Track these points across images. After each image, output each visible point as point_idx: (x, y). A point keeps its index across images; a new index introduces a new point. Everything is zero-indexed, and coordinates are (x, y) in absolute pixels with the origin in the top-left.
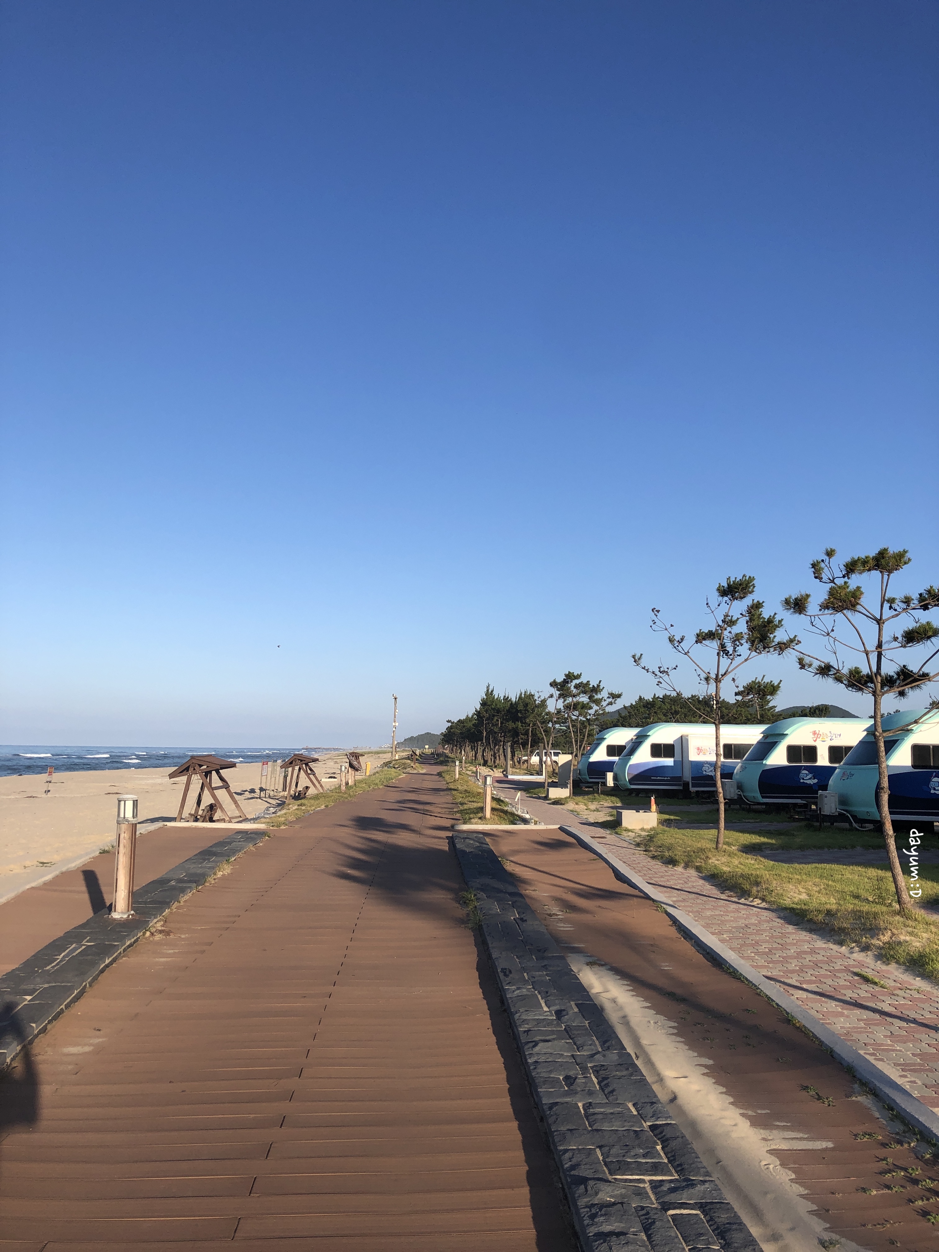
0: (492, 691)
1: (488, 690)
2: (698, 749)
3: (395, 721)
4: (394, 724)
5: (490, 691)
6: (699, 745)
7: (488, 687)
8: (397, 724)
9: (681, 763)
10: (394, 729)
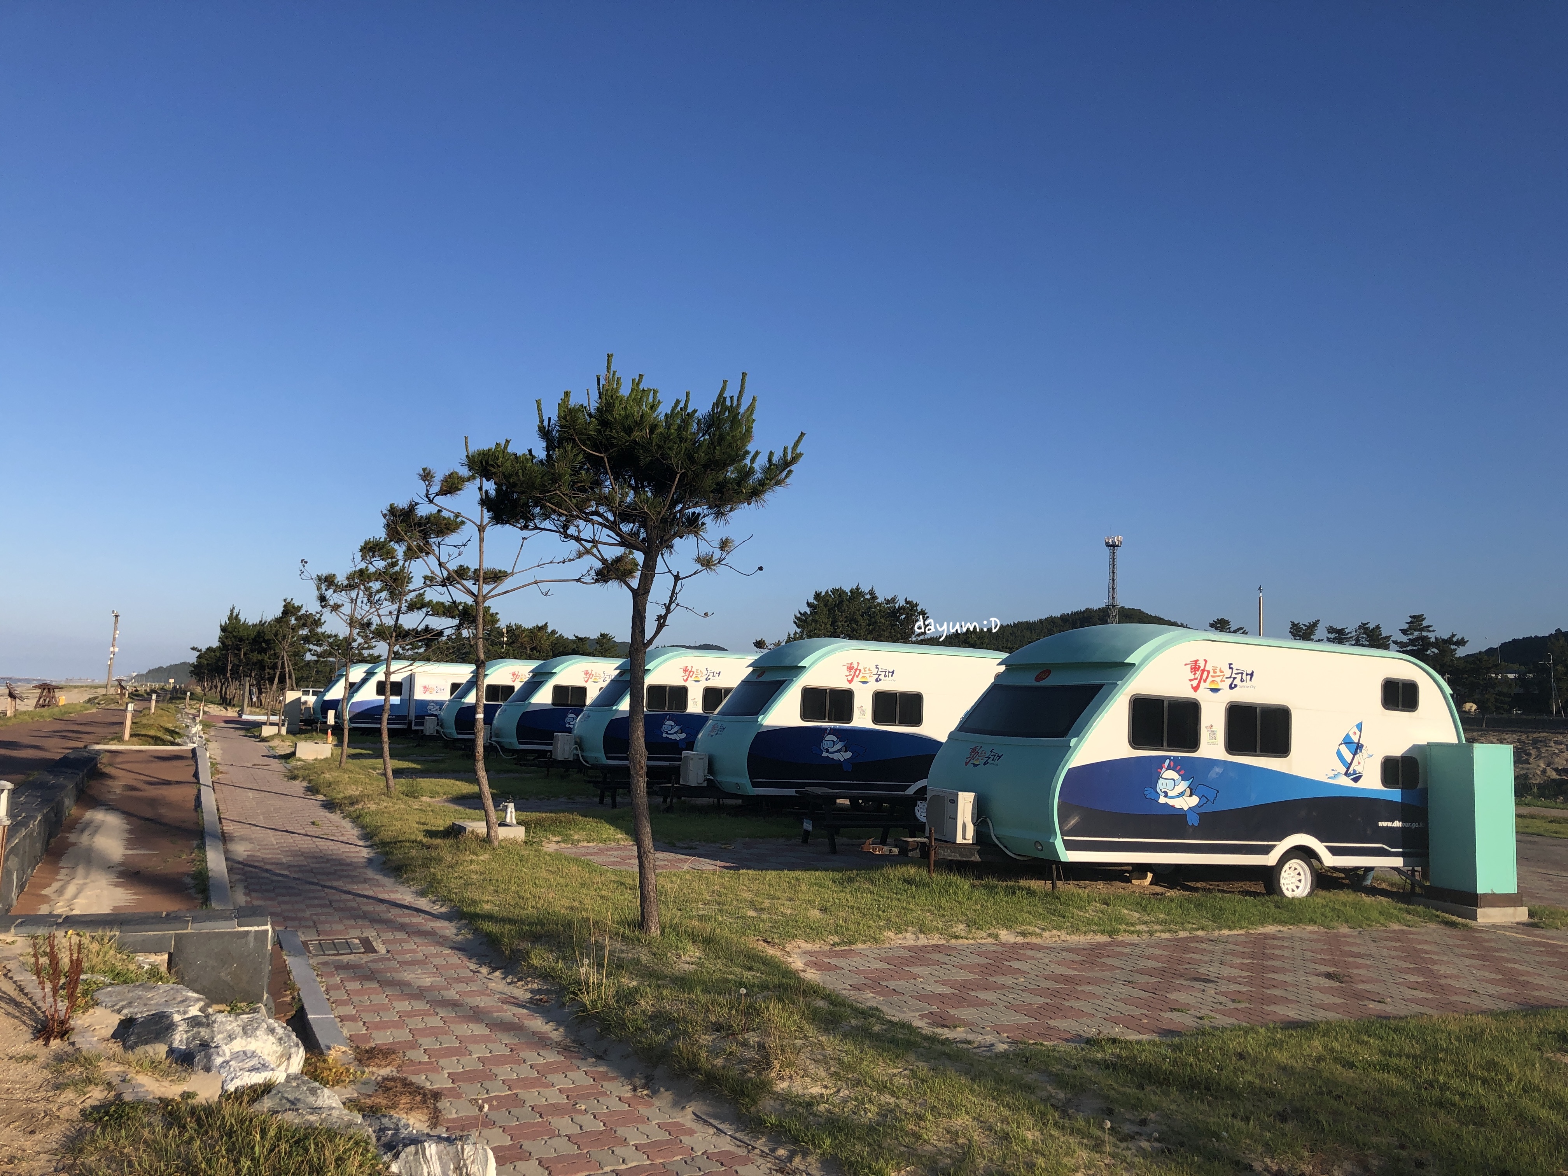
0: (237, 615)
1: (232, 614)
2: (425, 687)
3: (113, 646)
4: (112, 649)
5: (234, 614)
6: (426, 683)
7: (232, 611)
8: (117, 650)
9: (409, 701)
10: (112, 656)
